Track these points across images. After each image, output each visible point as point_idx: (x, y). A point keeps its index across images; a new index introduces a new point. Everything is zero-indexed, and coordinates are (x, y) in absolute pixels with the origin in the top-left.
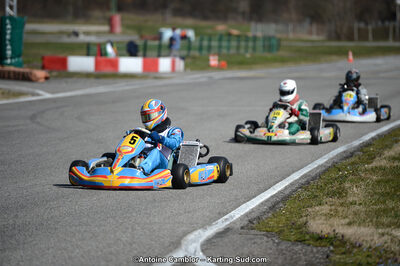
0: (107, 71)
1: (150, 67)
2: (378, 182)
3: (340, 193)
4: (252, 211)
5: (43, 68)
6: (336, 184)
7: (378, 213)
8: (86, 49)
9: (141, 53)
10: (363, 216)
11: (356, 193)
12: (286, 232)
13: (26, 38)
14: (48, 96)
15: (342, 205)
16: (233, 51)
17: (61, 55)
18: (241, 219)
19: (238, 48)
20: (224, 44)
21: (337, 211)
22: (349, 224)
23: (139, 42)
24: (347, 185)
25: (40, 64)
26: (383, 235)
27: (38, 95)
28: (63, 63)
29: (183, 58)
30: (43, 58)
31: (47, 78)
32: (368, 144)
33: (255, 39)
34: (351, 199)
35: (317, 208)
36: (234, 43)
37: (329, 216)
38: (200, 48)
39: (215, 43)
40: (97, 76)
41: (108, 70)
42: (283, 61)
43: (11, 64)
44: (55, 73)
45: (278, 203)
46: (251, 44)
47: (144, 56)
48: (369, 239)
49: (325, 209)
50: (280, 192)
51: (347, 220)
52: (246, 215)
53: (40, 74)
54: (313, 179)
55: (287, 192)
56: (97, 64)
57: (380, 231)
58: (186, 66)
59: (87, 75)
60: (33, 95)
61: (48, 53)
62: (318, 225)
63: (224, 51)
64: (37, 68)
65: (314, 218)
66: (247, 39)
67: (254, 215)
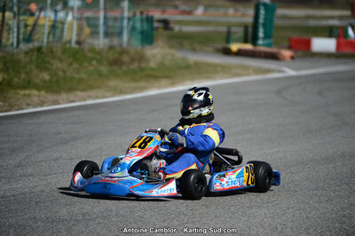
5: (290, 48)
8: (329, 32)
13: (277, 22)
14: (292, 73)
17: (305, 37)
25: (286, 43)
27: (283, 72)
28: (308, 44)
30: (290, 40)
31: (292, 58)
41: (347, 51)
43: (264, 45)
44: (299, 53)
53: (287, 53)
56: (339, 46)
59: (327, 55)
60: (280, 71)
61: (295, 36)
64: (283, 48)
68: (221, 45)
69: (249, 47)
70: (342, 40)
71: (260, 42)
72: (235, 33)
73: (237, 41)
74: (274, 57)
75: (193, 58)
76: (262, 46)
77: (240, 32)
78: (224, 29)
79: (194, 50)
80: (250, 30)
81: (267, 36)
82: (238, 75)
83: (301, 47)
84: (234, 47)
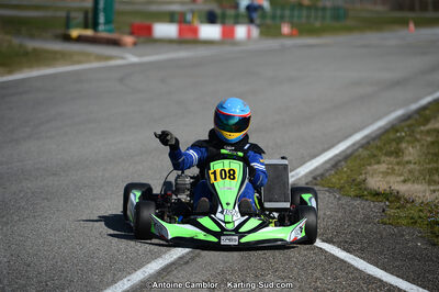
0: (188, 38)
1: (228, 34)
2: (433, 143)
3: (397, 153)
4: (317, 168)
5: (132, 33)
6: (394, 145)
7: (431, 172)
8: (170, 18)
9: (219, 20)
10: (417, 174)
11: (411, 152)
12: (348, 188)
14: (134, 59)
15: (398, 164)
16: (304, 20)
17: (146, 22)
18: (306, 176)
19: (308, 17)
20: (296, 13)
21: (393, 170)
22: (404, 181)
23: (218, 11)
24: (404, 145)
25: (128, 29)
26: (434, 191)
28: (149, 30)
29: (259, 26)
30: (132, 26)
31: (135, 44)
32: (424, 108)
33: (324, 9)
34: (406, 159)
35: (376, 167)
36: (305, 13)
37: (386, 174)
38: (274, 17)
39: (287, 13)
40: (180, 42)
41: (189, 36)
42: (349, 29)
43: (105, 31)
44: (142, 39)
45: (340, 161)
46: (320, 13)
47: (223, 23)
48: (421, 195)
49: (383, 167)
50: (343, 152)
51: (402, 178)
52: (311, 172)
53: (129, 39)
54: (374, 139)
55: (349, 152)
56: (181, 31)
57: (432, 188)
58: (261, 33)
59: (169, 41)
60: (123, 58)
61: (138, 21)
62: (376, 182)
63: (295, 20)
64: (123, 33)
65: (372, 175)
66: (316, 9)
67: (318, 172)
68: (60, 31)
69: (89, 32)
70: (184, 26)
71: (101, 28)
72: (75, 18)
73: (77, 26)
74: (115, 43)
75: (31, 44)
76: (103, 32)
77: (79, 17)
78: (63, 14)
79: (32, 37)
80: (90, 15)
81: (108, 22)
82: (79, 62)
83: (143, 33)
84: (75, 33)
